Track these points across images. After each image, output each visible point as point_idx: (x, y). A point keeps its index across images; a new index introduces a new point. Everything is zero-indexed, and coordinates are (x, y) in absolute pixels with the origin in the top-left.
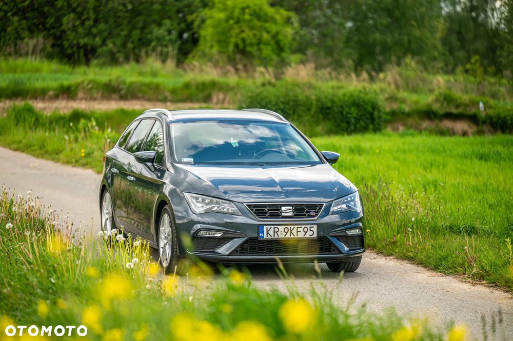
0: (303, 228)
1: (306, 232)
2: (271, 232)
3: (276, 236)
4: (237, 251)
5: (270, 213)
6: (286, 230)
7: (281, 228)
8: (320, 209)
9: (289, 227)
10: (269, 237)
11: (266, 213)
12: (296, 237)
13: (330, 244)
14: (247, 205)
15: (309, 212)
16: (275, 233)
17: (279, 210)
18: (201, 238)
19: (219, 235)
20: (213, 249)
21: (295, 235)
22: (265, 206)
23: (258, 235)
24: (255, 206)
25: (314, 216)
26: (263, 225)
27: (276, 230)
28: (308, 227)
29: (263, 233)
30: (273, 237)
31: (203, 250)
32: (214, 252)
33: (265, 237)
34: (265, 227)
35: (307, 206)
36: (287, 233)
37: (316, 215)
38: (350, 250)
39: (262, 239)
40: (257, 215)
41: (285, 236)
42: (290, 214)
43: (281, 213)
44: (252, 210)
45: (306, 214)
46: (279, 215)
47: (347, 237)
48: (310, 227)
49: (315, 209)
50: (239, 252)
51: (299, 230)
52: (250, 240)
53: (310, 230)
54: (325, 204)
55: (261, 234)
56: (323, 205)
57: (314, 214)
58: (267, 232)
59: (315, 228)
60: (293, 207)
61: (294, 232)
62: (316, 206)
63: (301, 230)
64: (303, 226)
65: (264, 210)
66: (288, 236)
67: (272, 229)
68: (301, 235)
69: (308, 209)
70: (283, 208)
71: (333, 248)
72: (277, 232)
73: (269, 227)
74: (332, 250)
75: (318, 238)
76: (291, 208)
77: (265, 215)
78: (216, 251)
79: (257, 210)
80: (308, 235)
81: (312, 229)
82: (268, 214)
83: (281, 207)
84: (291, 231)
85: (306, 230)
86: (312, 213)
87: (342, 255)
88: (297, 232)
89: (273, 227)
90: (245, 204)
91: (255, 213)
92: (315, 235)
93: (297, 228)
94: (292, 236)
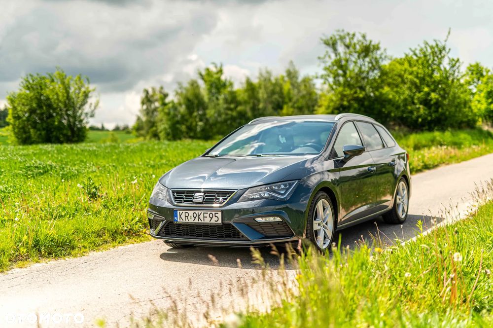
0: (208, 214)
1: (212, 218)
2: (183, 216)
3: (187, 221)
7: (191, 213)
8: (229, 196)
9: (197, 212)
10: (181, 221)
12: (203, 222)
15: (218, 199)
21: (203, 220)
27: (187, 215)
28: (213, 213)
29: (177, 217)
30: (184, 221)
33: (179, 220)
34: (178, 212)
36: (195, 218)
37: (224, 201)
39: (177, 222)
40: (175, 201)
41: (194, 220)
42: (201, 200)
43: (193, 199)
44: (174, 195)
45: (215, 200)
46: (192, 201)
48: (215, 213)
49: (224, 196)
51: (205, 215)
54: (236, 191)
56: (234, 192)
58: (180, 216)
59: (219, 215)
61: (201, 217)
64: (209, 212)
65: (182, 196)
66: (196, 221)
67: (184, 214)
68: (207, 220)
69: (218, 196)
70: (196, 195)
71: (241, 234)
72: (187, 217)
73: (181, 212)
75: (222, 225)
77: (181, 201)
79: (177, 196)
80: (213, 221)
81: (216, 215)
82: (184, 199)
83: (195, 193)
84: (199, 216)
85: (211, 216)
86: (221, 200)
88: (204, 217)
89: (184, 212)
91: (175, 198)
92: (220, 221)
93: (204, 213)
94: (200, 221)
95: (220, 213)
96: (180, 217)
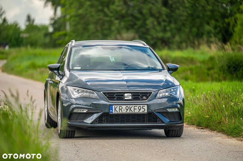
0: (138, 107)
1: (140, 110)
2: (117, 109)
3: (121, 112)
4: (96, 121)
5: (117, 97)
6: (127, 108)
7: (124, 107)
8: (150, 95)
9: (129, 106)
10: (116, 112)
11: (115, 97)
12: (133, 112)
13: (157, 117)
14: (103, 93)
15: (142, 97)
16: (120, 110)
17: (123, 95)
18: (75, 113)
19: (85, 111)
20: (83, 120)
21: (133, 111)
22: (114, 93)
23: (109, 111)
24: (108, 93)
25: (145, 100)
26: (112, 105)
27: (121, 108)
28: (141, 106)
29: (112, 110)
30: (118, 112)
31: (77, 121)
32: (83, 122)
33: (114, 112)
34: (114, 106)
35: (141, 93)
37: (147, 99)
38: (170, 121)
39: (111, 113)
40: (109, 99)
41: (126, 112)
42: (130, 98)
43: (124, 97)
44: (106, 96)
45: (140, 98)
46: (123, 99)
47: (168, 113)
48: (143, 106)
49: (147, 95)
50: (98, 122)
51: (135, 108)
52: (104, 114)
53: (143, 108)
54: (153, 92)
55: (111, 111)
56: (152, 93)
57: (146, 98)
59: (146, 107)
60: (132, 94)
61: (132, 109)
62: (147, 93)
63: (137, 108)
64: (138, 106)
65: (113, 96)
66: (128, 111)
67: (118, 107)
68: (137, 111)
69: (142, 95)
70: (126, 95)
71: (158, 119)
72: (121, 109)
73: (116, 106)
74: (158, 121)
75: (148, 114)
76: (131, 94)
77: (114, 99)
78: (84, 121)
79: (109, 96)
80: (141, 111)
81: (143, 107)
82: (116, 98)
83: (124, 94)
84: (130, 109)
85: (140, 108)
86: (144, 98)
87: (164, 124)
88: (134, 109)
89: (118, 106)
90: (101, 92)
91: (107, 97)
92: (146, 111)
93: (134, 106)
94: (131, 112)
95: (146, 106)
96: (115, 109)
